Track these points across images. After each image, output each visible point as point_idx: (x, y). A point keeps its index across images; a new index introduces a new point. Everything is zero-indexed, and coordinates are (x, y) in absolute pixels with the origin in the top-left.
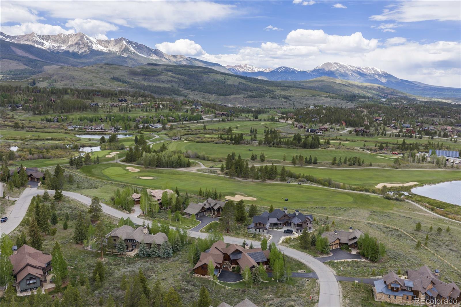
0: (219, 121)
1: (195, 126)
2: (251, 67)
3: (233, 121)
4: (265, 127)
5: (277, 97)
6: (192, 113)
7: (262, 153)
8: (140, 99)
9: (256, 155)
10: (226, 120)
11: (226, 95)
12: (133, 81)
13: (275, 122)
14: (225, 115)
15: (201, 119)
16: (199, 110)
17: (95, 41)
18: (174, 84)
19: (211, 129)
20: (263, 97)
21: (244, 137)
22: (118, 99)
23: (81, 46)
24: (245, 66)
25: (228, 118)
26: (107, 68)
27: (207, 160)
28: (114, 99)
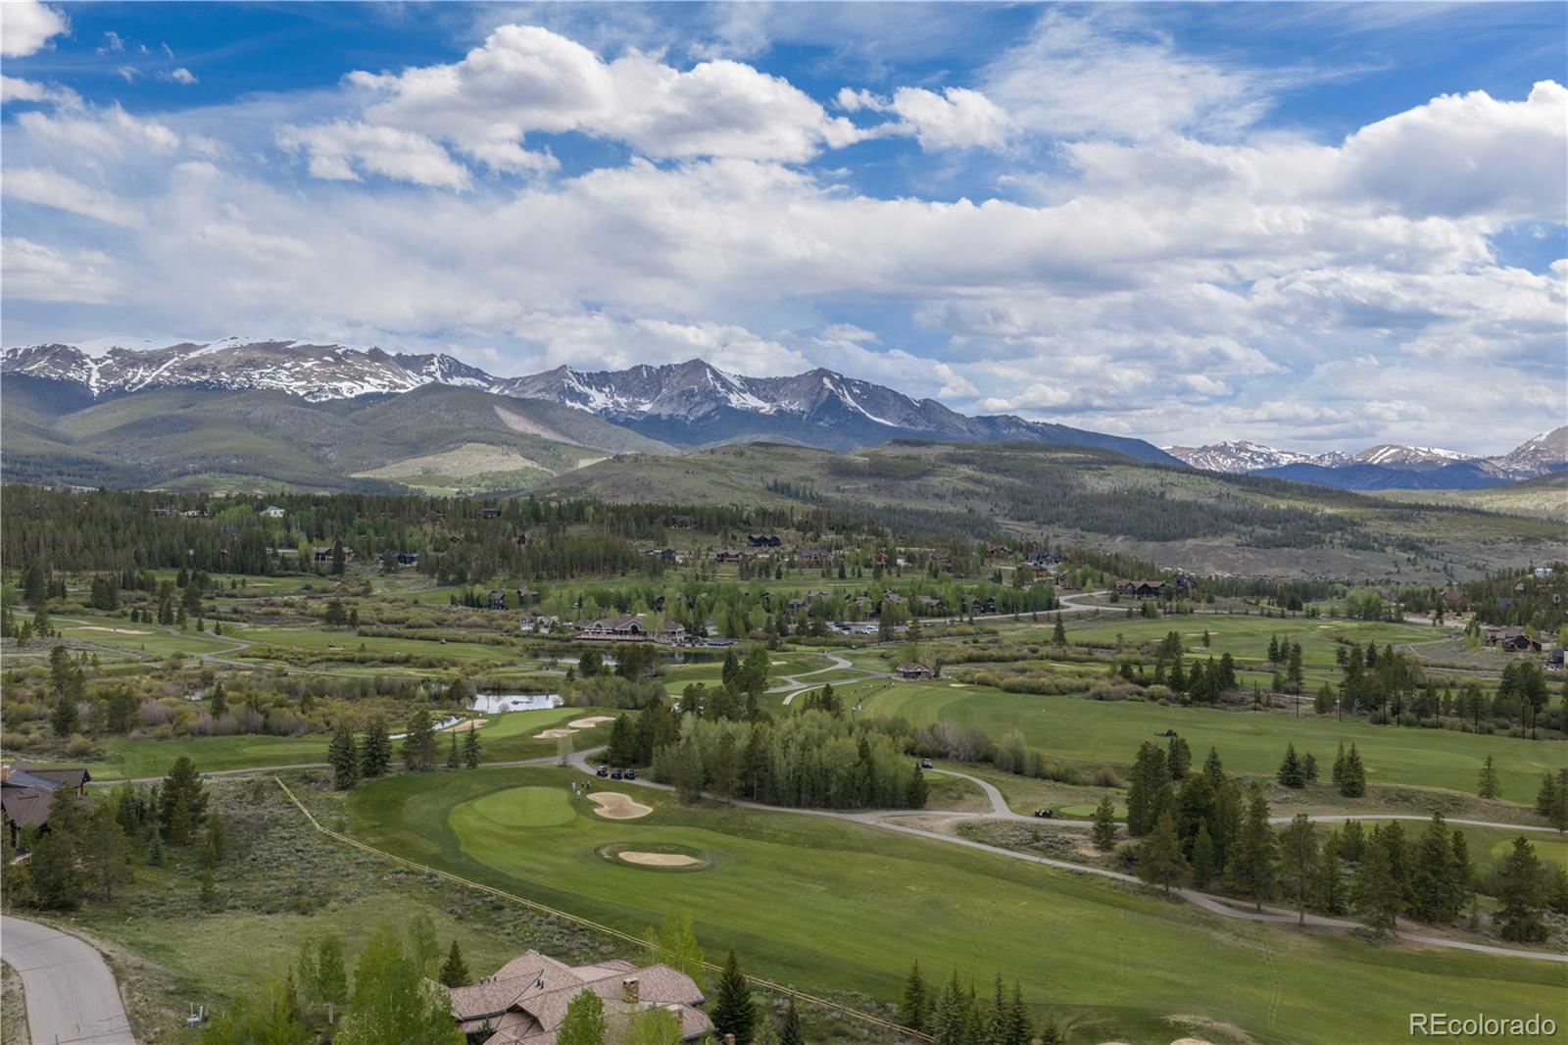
0: (1129, 615)
1: (1020, 632)
2: (1263, 450)
3: (1190, 616)
4: (1340, 640)
5: (1376, 545)
6: (1018, 584)
7: (1347, 749)
8: (829, 537)
9: (1310, 760)
10: (1160, 611)
11: (1166, 539)
12: (838, 496)
13: (1382, 624)
14: (1157, 594)
15: (1052, 604)
16: (1049, 575)
17: (737, 383)
18: (974, 503)
19: (1086, 641)
20: (1316, 543)
21: (1239, 676)
22: (750, 538)
23: (697, 399)
24: (1241, 447)
25: (1168, 604)
26: (756, 455)
27: (1036, 777)
28: (734, 538)
